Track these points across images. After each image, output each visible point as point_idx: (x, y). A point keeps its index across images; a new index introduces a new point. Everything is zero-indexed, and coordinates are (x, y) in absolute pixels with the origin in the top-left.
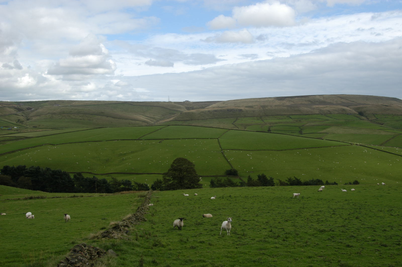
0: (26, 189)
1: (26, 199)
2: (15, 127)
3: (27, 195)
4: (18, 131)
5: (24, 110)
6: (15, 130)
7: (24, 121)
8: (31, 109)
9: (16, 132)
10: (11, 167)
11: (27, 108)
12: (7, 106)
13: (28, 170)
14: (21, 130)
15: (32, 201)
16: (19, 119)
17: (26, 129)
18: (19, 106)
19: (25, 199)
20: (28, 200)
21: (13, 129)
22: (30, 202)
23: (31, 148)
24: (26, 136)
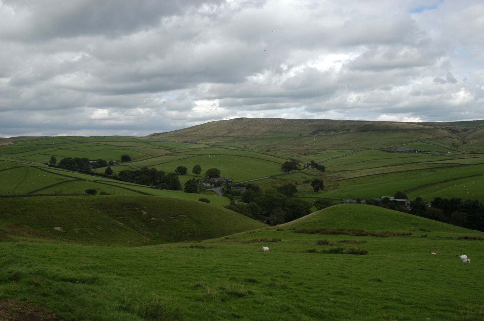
0: (460, 227)
1: (460, 238)
2: (448, 152)
3: (461, 234)
4: (452, 157)
5: (460, 131)
6: (448, 156)
7: (459, 145)
8: (468, 130)
9: (450, 158)
10: (443, 199)
11: (463, 130)
12: (440, 127)
13: (463, 204)
14: (456, 156)
15: (468, 242)
16: (453, 142)
17: (462, 155)
18: (453, 127)
19: (458, 238)
20: (462, 240)
21: (446, 154)
22: (464, 243)
23: (468, 177)
24: (462, 163)
